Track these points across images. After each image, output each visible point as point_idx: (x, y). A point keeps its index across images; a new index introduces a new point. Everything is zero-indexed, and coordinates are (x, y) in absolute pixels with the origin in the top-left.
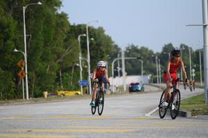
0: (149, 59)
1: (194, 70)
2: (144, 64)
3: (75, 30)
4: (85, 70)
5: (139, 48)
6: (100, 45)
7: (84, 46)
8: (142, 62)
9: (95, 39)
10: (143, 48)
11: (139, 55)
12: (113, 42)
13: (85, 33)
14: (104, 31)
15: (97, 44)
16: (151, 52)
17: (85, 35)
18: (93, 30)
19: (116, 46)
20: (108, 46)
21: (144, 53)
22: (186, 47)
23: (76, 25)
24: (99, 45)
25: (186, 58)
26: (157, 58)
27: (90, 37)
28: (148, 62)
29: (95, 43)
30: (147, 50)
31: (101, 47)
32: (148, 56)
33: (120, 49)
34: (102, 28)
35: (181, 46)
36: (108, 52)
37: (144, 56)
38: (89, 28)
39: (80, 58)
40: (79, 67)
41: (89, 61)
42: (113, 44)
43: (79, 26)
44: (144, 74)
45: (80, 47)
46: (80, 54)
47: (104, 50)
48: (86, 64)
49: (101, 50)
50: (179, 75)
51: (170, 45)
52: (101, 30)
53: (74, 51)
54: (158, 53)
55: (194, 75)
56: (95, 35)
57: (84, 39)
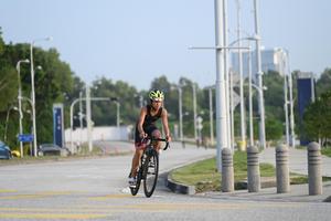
0: (128, 100)
1: (200, 120)
2: (122, 108)
3: (12, 53)
4: (27, 117)
5: (114, 82)
6: (52, 78)
7: (26, 78)
8: (118, 105)
9: (44, 68)
10: (119, 83)
11: (113, 94)
12: (72, 73)
13: (28, 57)
14: (58, 55)
15: (46, 76)
16: (133, 90)
17: (27, 61)
18: (41, 53)
19: (77, 79)
20: (65, 78)
21: (121, 91)
22: (189, 82)
23: (14, 44)
24: (50, 77)
25: (188, 99)
26: (141, 99)
27: (36, 64)
28: (128, 105)
29: (43, 73)
30: (126, 85)
31: (53, 81)
32: (127, 96)
33: (83, 84)
34: (55, 51)
35: (181, 80)
36: (63, 89)
37: (122, 96)
38: (34, 50)
39: (20, 97)
40: (18, 112)
41: (33, 103)
42: (73, 76)
43: (19, 46)
44: (121, 124)
45: (19, 80)
46: (20, 91)
47: (58, 85)
48: (30, 107)
49: (53, 85)
50: (176, 126)
51: (163, 79)
52: (53, 54)
53: (10, 86)
54: (143, 92)
55: (200, 127)
56: (43, 60)
57: (26, 67)
